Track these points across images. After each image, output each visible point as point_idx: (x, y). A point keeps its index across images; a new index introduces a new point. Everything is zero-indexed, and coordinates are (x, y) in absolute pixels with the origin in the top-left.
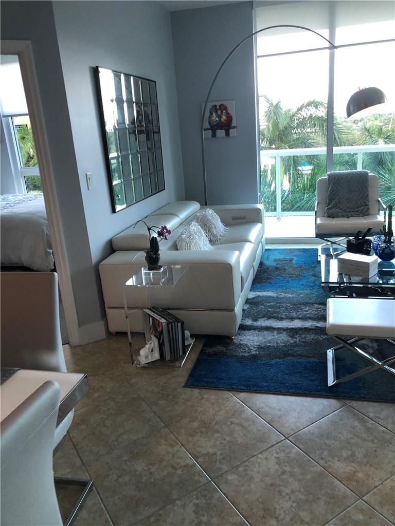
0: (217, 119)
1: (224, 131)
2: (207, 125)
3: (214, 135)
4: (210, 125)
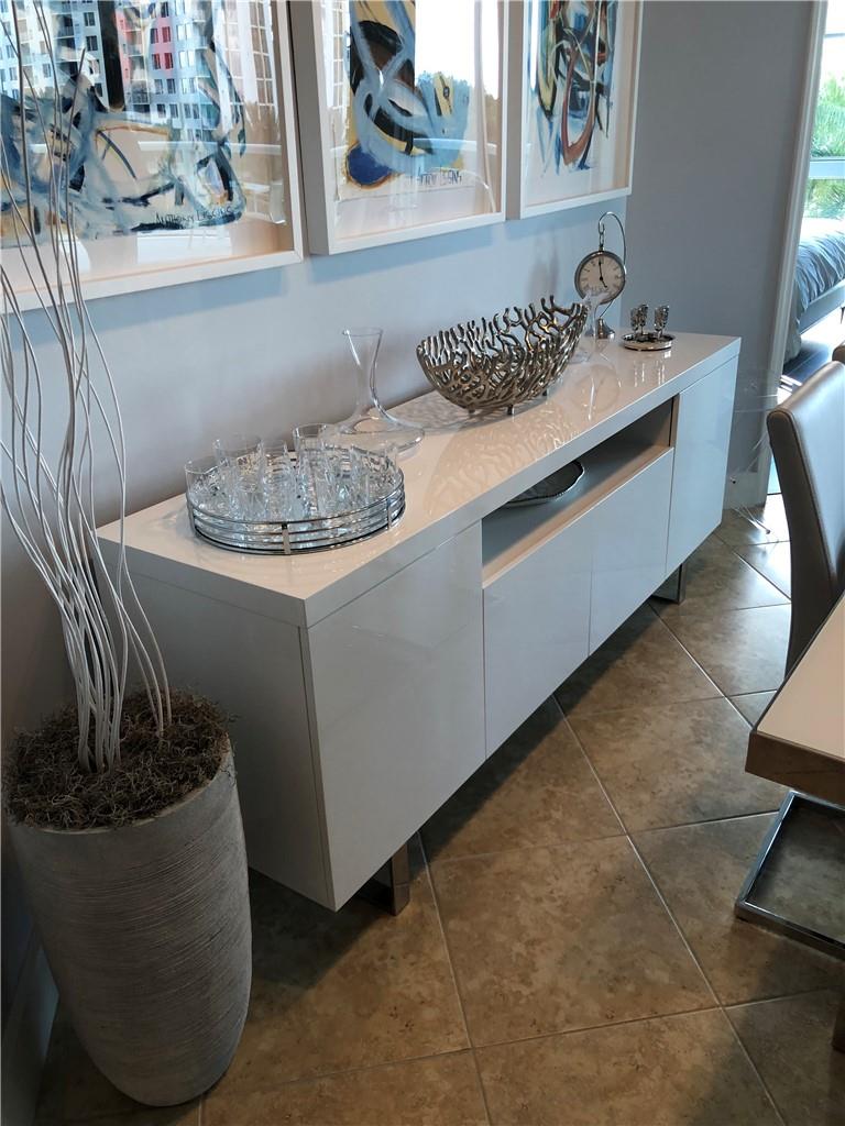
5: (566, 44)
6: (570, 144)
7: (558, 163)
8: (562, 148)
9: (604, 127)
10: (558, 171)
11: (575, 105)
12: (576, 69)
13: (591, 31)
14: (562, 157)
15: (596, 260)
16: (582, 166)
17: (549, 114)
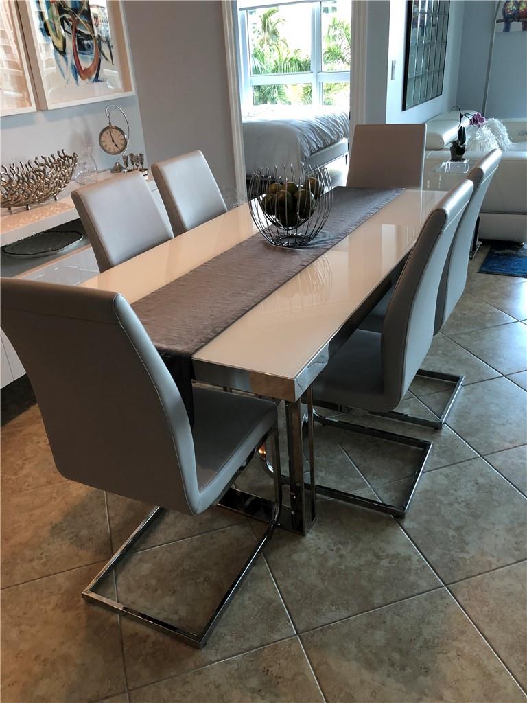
0: (514, 8)
1: (521, 23)
2: (500, 16)
3: (507, 29)
4: (504, 16)
5: (67, 16)
6: (83, 69)
7: (76, 79)
8: (77, 70)
9: (109, 58)
10: (77, 84)
11: (81, 47)
12: (78, 29)
13: (86, 8)
14: (79, 76)
15: (108, 131)
16: (97, 79)
17: (63, 53)
